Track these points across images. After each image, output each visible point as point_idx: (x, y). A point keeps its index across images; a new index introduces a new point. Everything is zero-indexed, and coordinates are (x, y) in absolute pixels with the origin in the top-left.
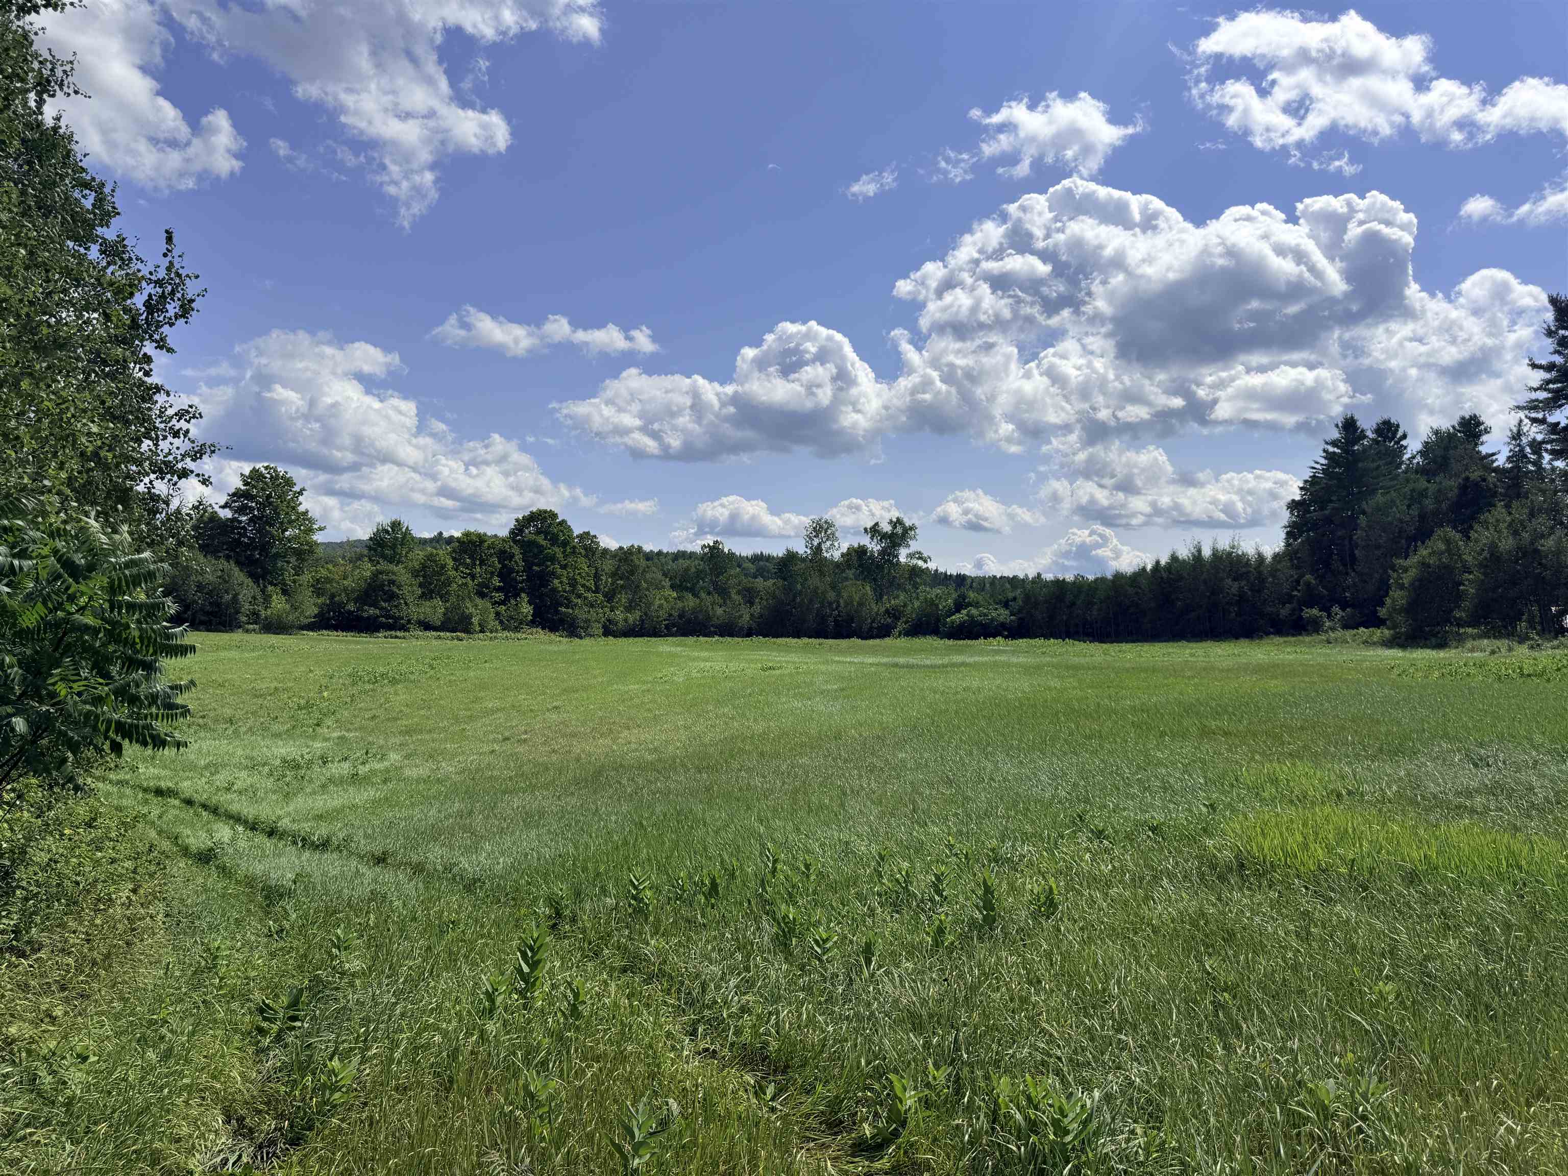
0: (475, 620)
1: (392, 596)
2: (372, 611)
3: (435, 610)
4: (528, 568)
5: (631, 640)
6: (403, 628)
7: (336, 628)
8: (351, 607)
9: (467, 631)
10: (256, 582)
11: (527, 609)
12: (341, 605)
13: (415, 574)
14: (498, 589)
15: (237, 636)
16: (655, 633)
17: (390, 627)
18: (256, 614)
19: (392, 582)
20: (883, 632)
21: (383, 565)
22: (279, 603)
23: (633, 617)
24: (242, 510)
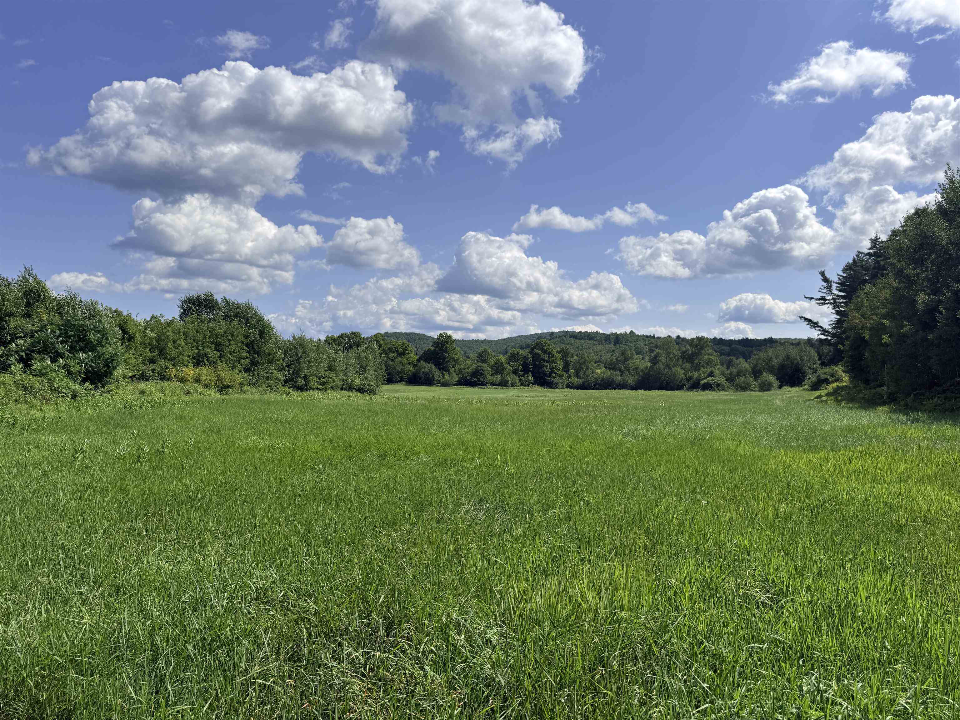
0: (510, 382)
1: (482, 374)
2: (475, 379)
3: (498, 378)
4: (534, 364)
5: (580, 391)
6: (485, 385)
7: (464, 385)
8: (468, 378)
9: (507, 386)
10: (440, 370)
11: (531, 378)
12: (466, 377)
13: (491, 367)
14: (521, 371)
15: (433, 388)
16: (590, 388)
17: (479, 385)
18: (440, 381)
19: (482, 370)
20: (680, 388)
21: (480, 364)
22: (447, 377)
23: (580, 381)
24: (437, 347)
